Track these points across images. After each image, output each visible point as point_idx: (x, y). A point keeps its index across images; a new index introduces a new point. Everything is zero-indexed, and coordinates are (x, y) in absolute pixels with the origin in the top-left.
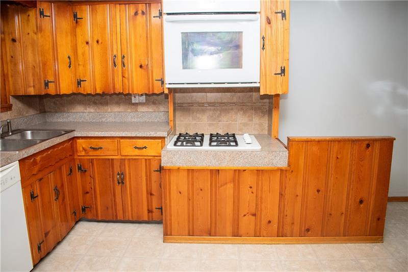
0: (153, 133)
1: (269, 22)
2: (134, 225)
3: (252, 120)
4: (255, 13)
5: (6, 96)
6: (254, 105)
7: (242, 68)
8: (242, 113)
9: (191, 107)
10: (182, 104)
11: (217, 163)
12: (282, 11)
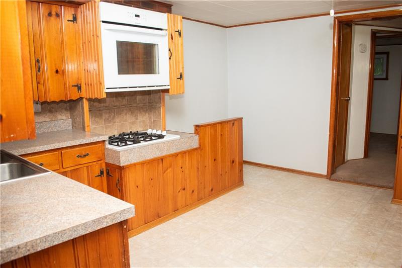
0: (96, 138)
1: (172, 38)
3: (137, 119)
8: (130, 113)
12: (179, 31)
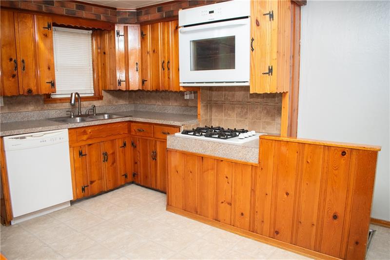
0: (172, 122)
1: (258, 24)
2: (156, 192)
4: (247, 17)
5: (99, 90)
6: (277, 105)
7: (234, 68)
8: (265, 112)
9: (224, 105)
10: (217, 101)
11: (203, 151)
12: (270, 12)
